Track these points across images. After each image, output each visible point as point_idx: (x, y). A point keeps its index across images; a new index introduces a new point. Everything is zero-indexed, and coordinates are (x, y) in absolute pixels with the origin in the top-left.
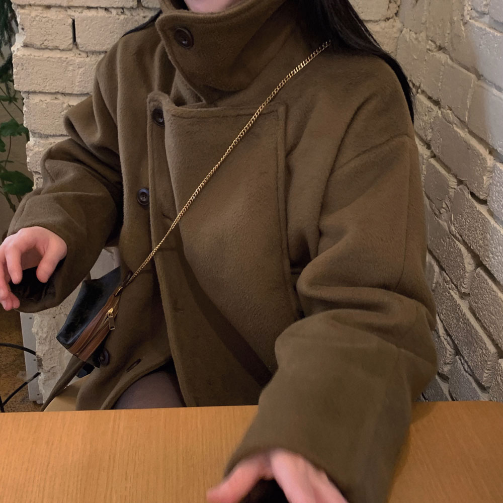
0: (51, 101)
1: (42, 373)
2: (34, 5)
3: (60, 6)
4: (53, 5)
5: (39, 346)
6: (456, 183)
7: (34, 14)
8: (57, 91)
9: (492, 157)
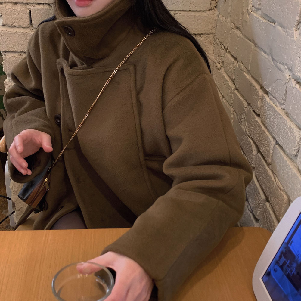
0: (18, 57)
1: (15, 211)
2: (8, 2)
3: (22, 3)
4: (19, 2)
5: (13, 195)
6: (247, 105)
7: (7, 7)
8: (21, 51)
9: (262, 91)
